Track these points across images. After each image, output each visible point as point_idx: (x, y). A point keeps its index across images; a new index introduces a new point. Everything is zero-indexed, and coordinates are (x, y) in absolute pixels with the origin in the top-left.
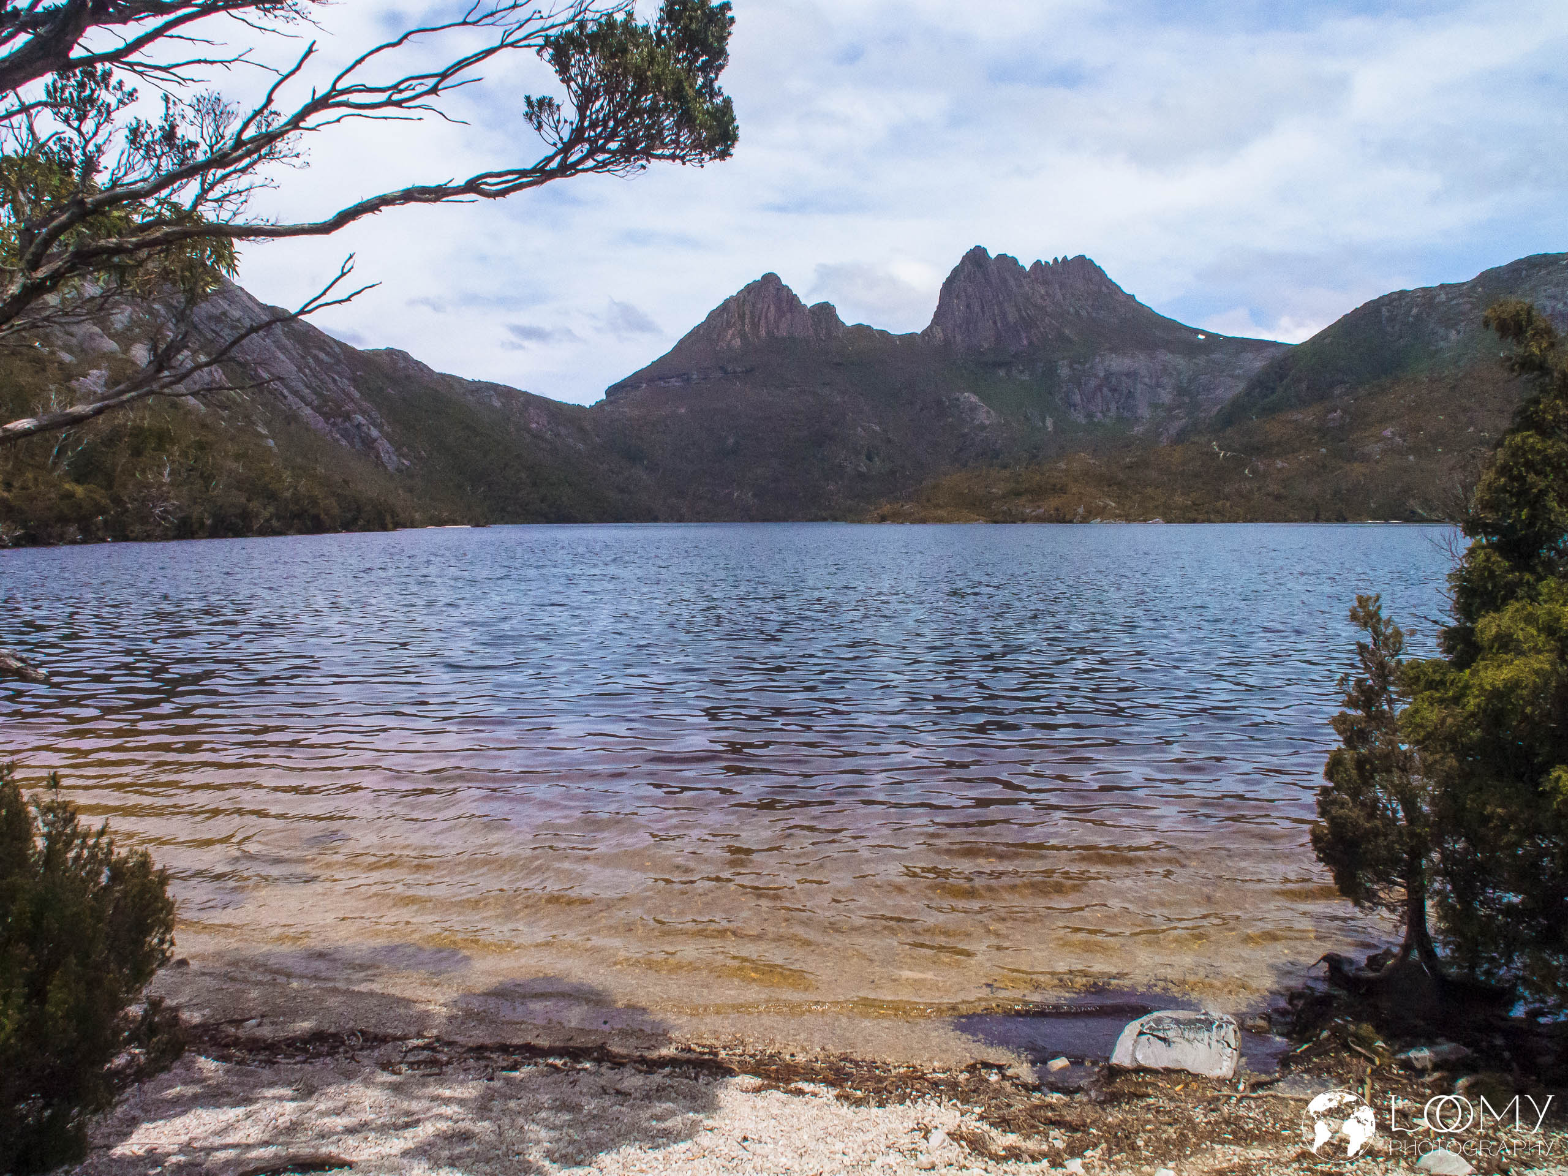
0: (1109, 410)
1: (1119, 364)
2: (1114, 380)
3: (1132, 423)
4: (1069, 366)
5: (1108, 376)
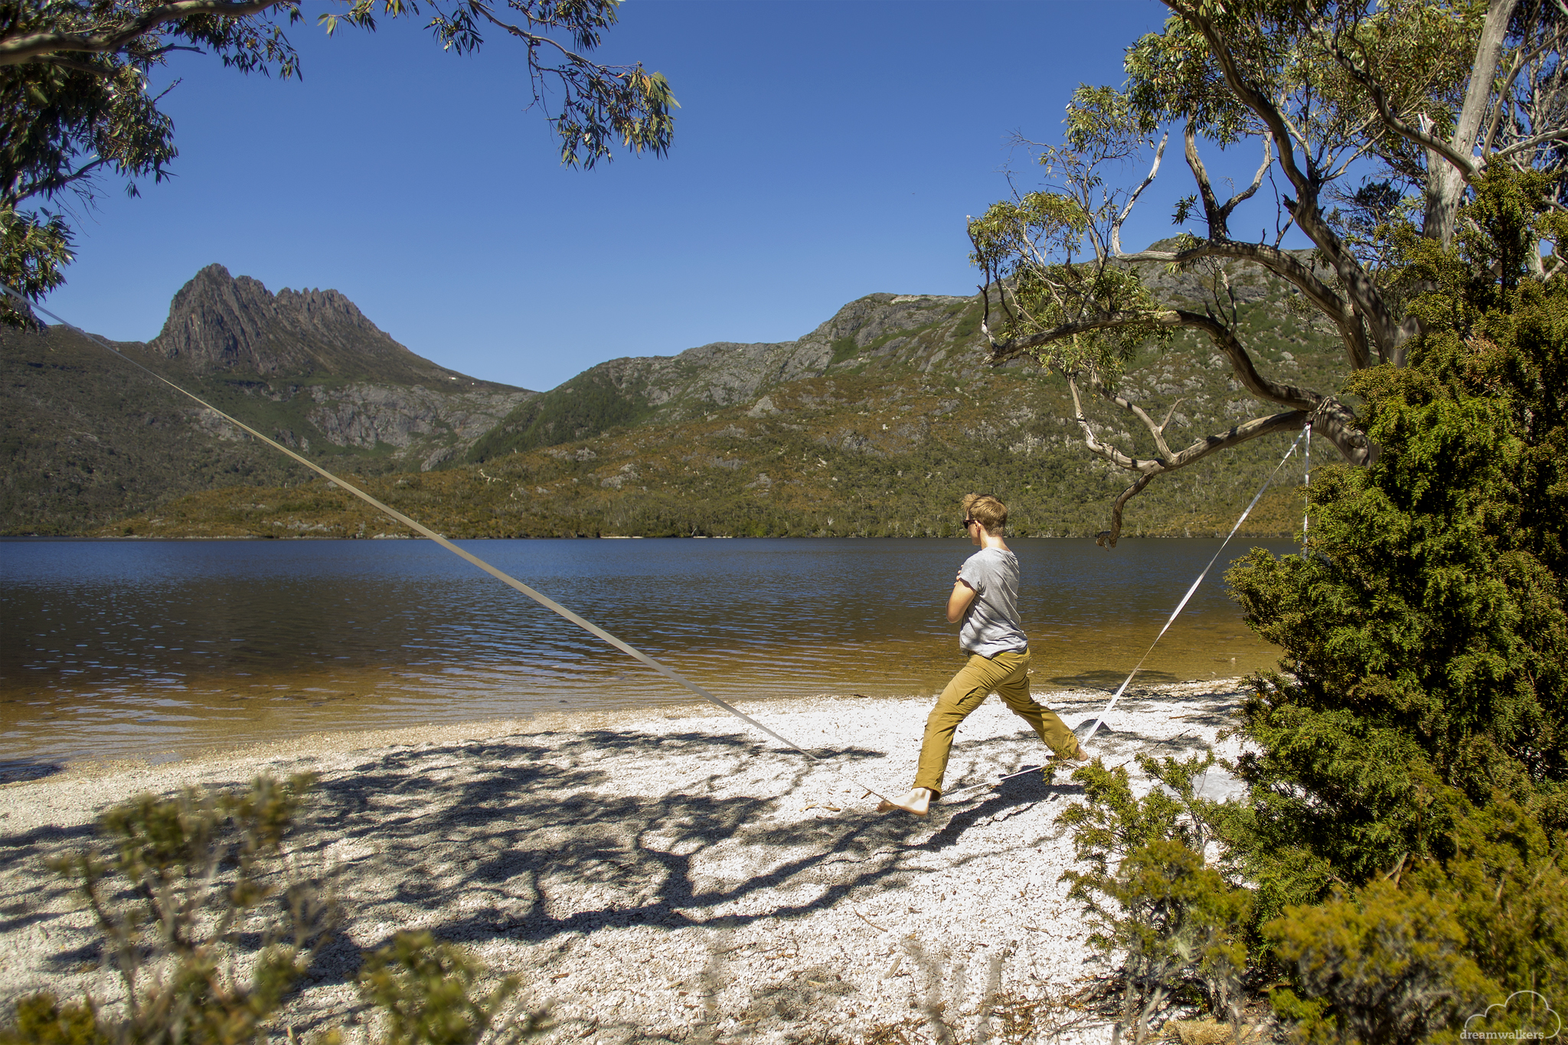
0: (368, 435)
1: (376, 394)
2: (372, 410)
3: (391, 449)
4: (326, 392)
5: (365, 406)
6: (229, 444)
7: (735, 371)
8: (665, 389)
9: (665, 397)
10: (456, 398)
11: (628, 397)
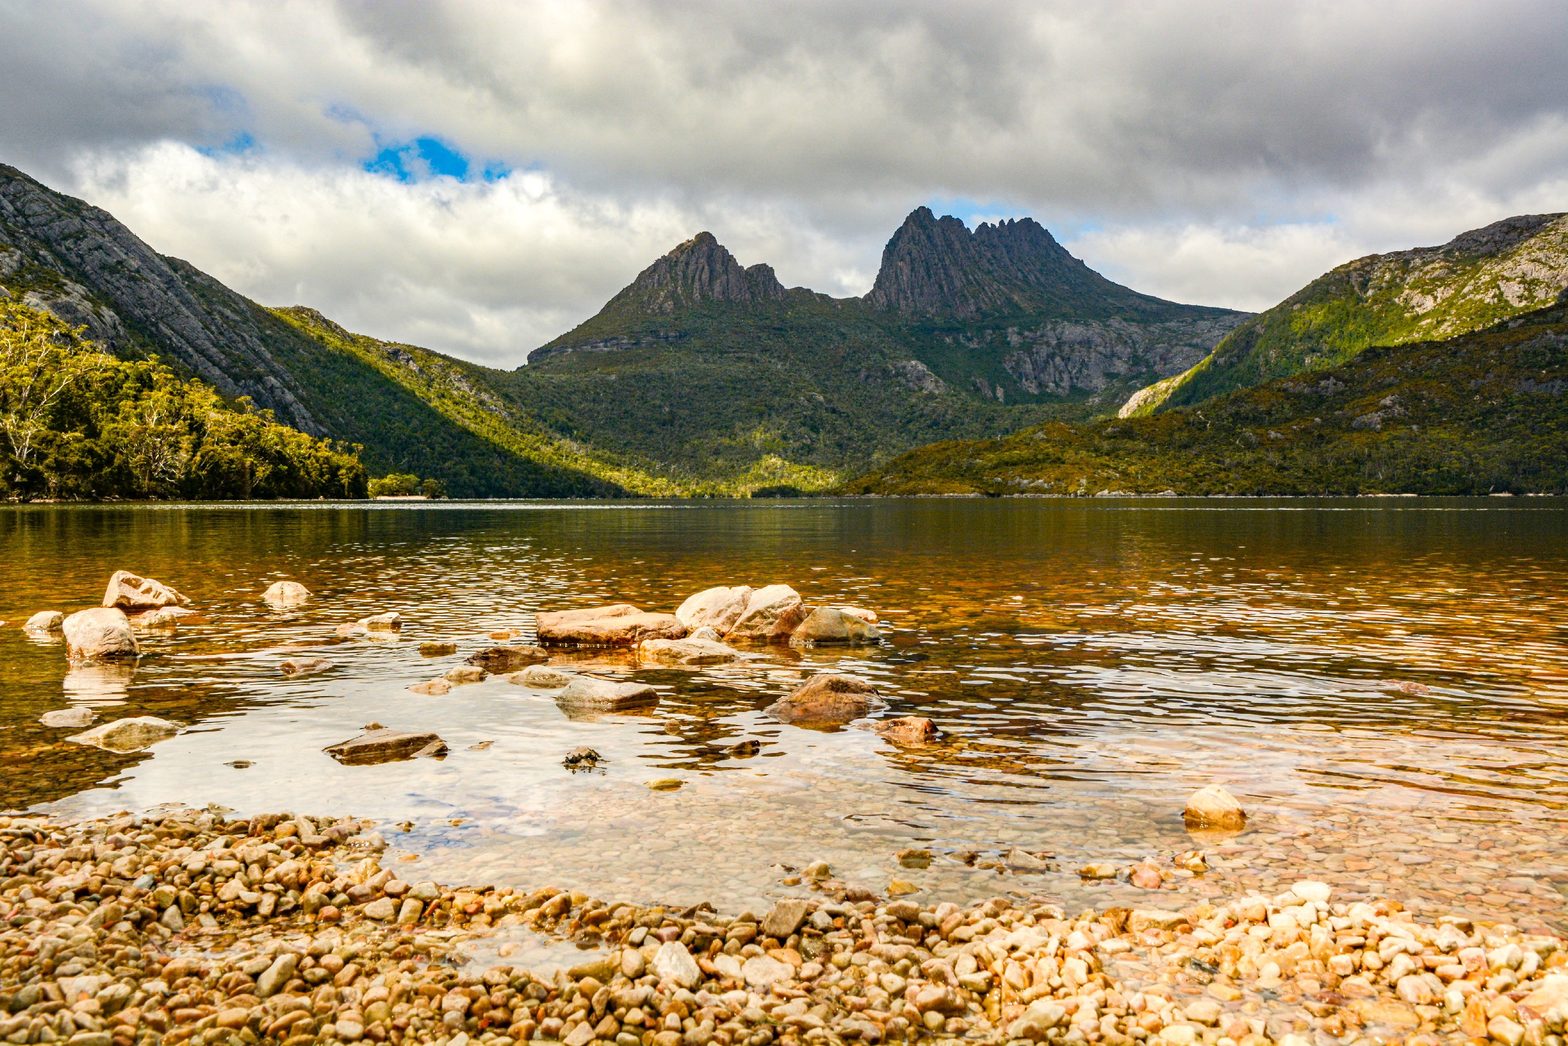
1: (1072, 332)
2: (1066, 349)
3: (1086, 393)
4: (1020, 334)
5: (1060, 345)
6: (931, 397)
7: (1540, 255)
8: (1430, 292)
9: (1429, 303)
10: (1155, 328)
11: (1376, 308)
